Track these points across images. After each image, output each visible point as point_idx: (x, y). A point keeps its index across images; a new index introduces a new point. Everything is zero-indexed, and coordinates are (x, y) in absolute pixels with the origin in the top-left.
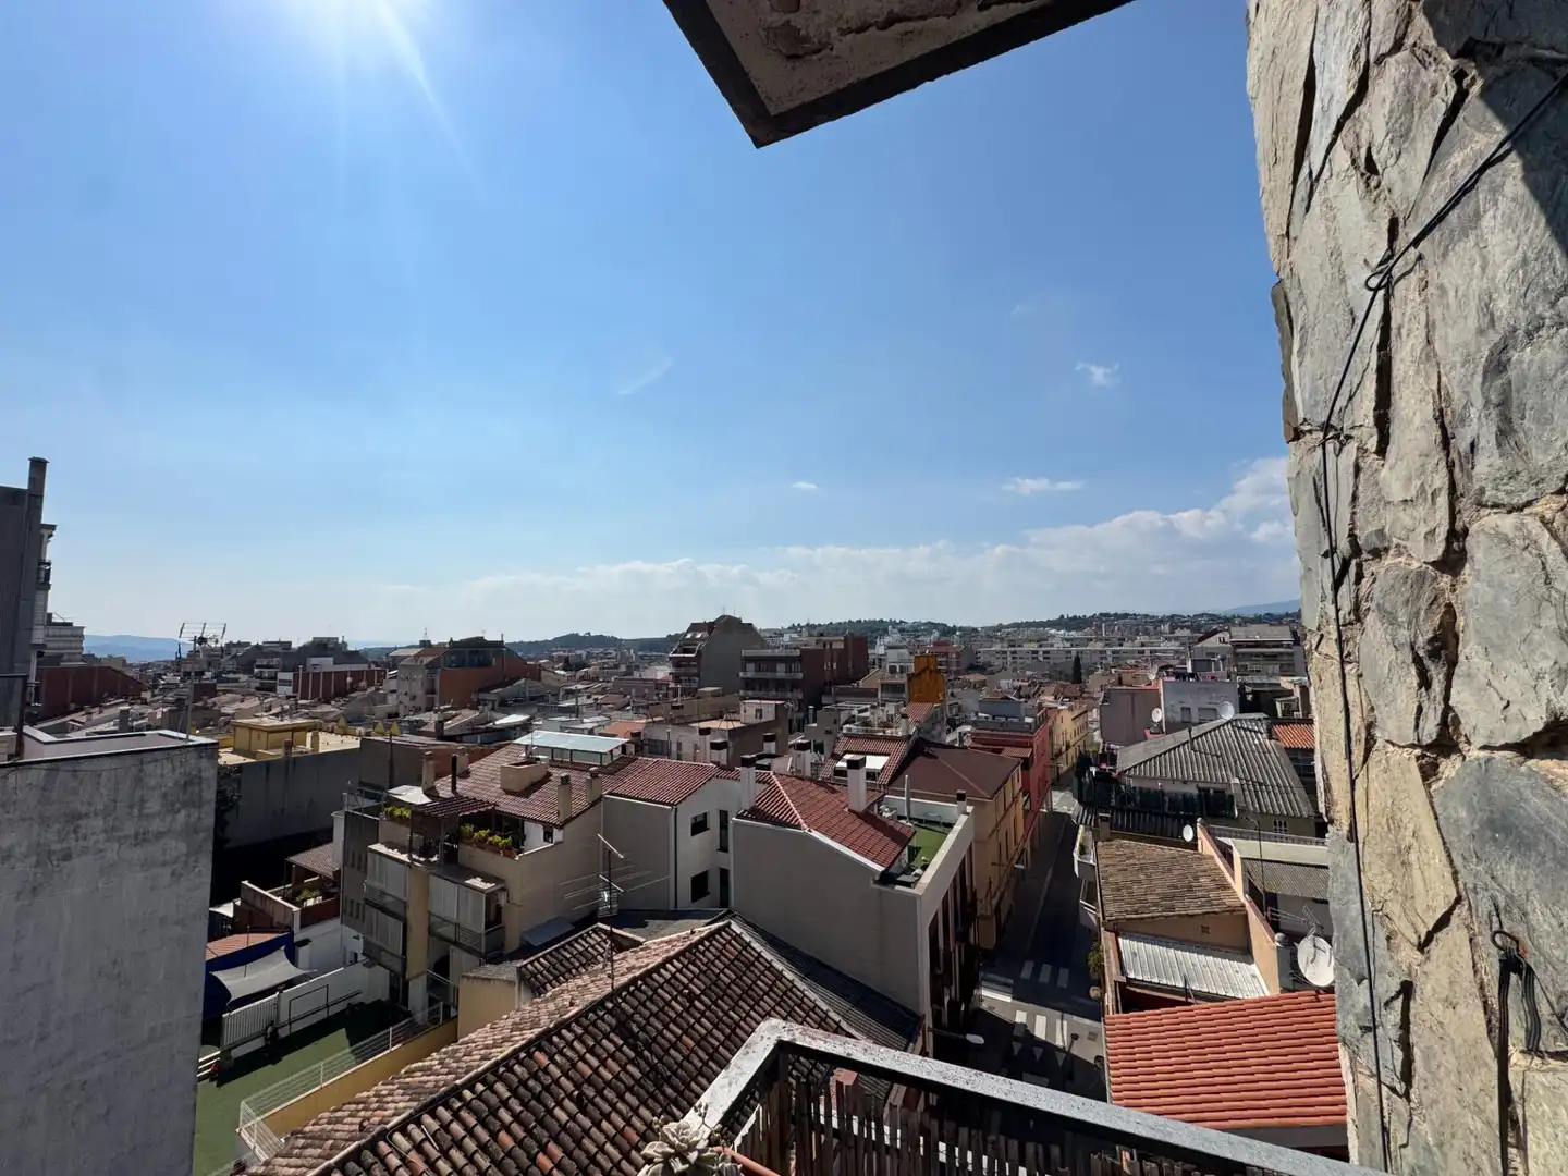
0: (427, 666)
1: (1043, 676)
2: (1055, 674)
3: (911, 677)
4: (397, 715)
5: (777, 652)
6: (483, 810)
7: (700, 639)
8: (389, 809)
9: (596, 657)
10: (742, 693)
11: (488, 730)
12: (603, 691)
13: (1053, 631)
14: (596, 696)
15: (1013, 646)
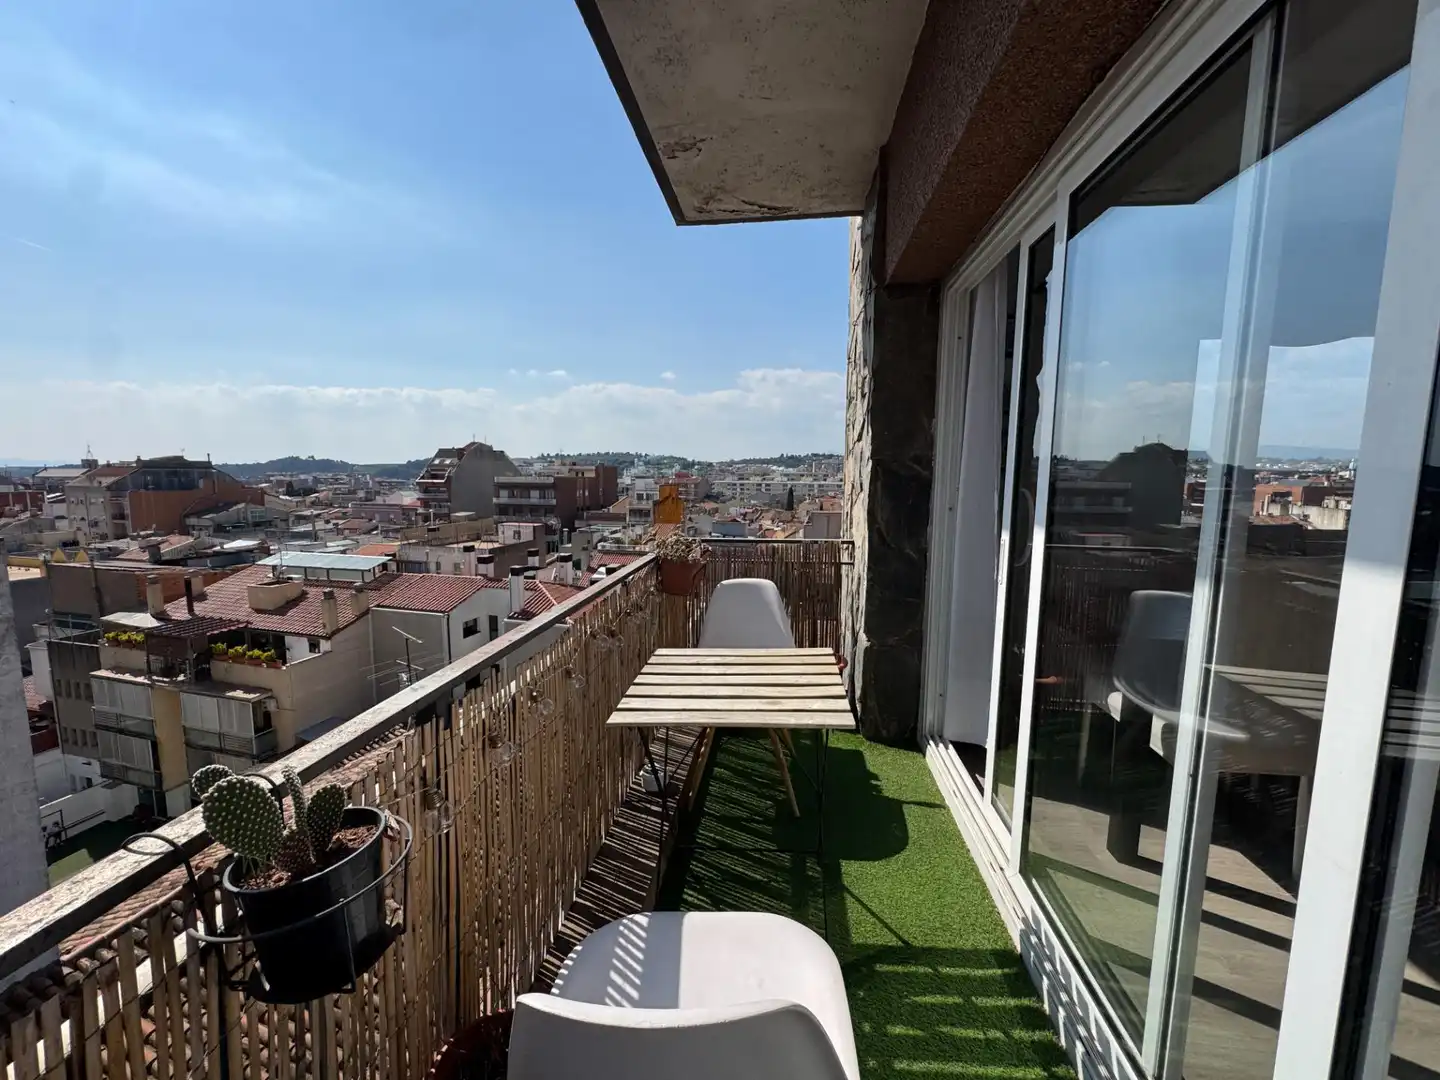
0: (109, 488)
1: (765, 504)
2: (773, 503)
3: (656, 504)
4: (75, 543)
5: (530, 480)
6: (233, 628)
7: (448, 466)
8: (111, 635)
9: (326, 482)
10: (495, 517)
11: (217, 554)
12: (344, 516)
13: (774, 468)
14: (335, 521)
15: (743, 479)
